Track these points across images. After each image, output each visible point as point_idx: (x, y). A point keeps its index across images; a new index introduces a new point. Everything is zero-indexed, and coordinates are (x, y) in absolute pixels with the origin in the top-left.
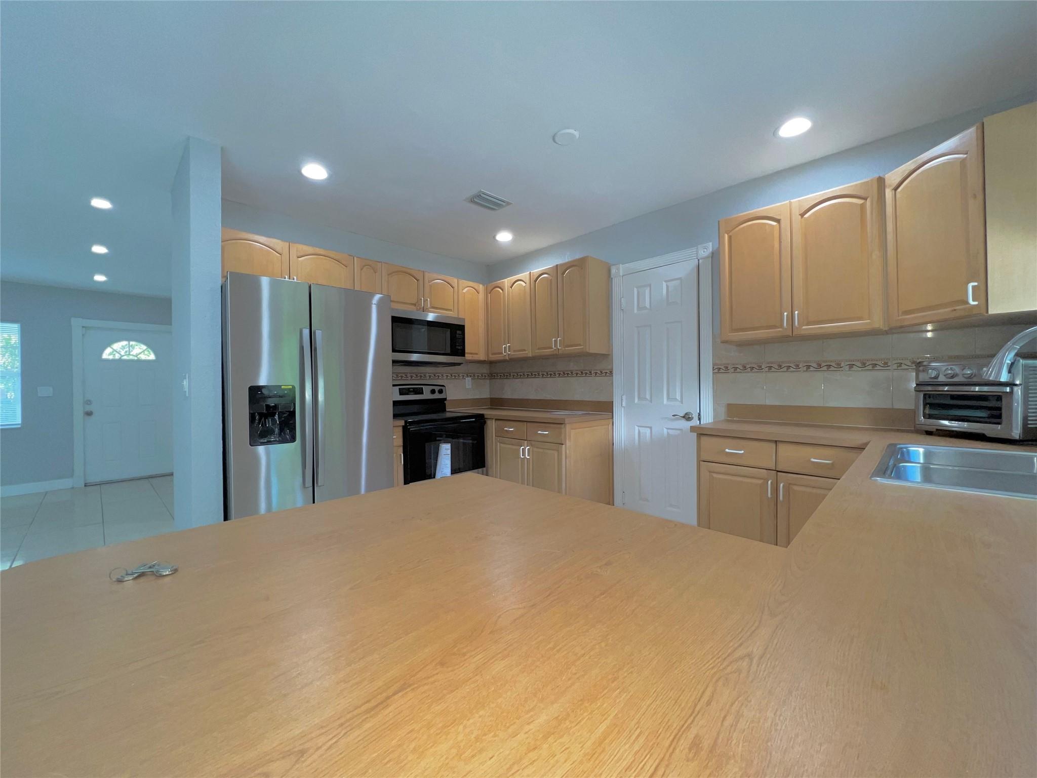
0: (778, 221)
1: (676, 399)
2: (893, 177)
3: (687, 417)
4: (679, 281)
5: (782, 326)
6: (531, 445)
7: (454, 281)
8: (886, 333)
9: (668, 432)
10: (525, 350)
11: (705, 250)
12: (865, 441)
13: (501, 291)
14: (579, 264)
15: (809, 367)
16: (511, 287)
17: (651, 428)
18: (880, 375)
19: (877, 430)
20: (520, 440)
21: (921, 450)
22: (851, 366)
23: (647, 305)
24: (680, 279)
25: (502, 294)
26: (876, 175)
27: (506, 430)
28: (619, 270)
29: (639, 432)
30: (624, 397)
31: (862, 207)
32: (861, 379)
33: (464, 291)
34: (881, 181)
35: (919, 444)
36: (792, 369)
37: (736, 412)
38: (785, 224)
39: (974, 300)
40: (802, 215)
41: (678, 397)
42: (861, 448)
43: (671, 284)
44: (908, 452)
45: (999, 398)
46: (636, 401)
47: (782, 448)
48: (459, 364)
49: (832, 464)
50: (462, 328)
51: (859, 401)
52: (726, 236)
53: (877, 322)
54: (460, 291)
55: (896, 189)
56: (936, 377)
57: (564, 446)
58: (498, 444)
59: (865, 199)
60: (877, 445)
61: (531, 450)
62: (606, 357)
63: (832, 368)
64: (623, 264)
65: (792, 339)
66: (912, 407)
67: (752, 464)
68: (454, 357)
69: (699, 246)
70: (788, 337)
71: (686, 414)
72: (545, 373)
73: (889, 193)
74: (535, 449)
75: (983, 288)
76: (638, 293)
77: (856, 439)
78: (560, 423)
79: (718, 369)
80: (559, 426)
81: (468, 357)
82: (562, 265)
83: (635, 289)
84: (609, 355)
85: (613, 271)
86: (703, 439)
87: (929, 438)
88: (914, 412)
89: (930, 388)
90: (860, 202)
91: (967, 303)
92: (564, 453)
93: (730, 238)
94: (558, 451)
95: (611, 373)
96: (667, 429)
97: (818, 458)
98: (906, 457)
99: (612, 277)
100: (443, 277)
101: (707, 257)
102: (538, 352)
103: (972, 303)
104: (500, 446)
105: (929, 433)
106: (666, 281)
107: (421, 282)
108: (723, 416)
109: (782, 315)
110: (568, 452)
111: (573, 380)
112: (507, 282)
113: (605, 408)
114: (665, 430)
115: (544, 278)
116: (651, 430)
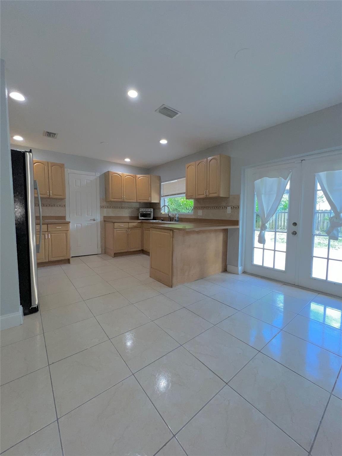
3: (94, 220)
5: (122, 199)
6: (51, 233)
9: (87, 225)
11: (98, 175)
14: (59, 165)
15: (120, 208)
23: (79, 185)
24: (91, 180)
30: (70, 215)
34: (136, 176)
36: (117, 208)
38: (122, 177)
40: (125, 177)
41: (91, 215)
43: (88, 181)
46: (75, 216)
47: (129, 223)
52: (111, 176)
53: (135, 201)
55: (138, 178)
57: (69, 231)
59: (134, 178)
63: (124, 208)
64: (68, 169)
69: (96, 173)
76: (76, 180)
79: (101, 207)
80: (67, 224)
82: (51, 163)
85: (65, 170)
91: (149, 200)
94: (66, 233)
95: (65, 206)
106: (85, 180)
108: (102, 219)
115: (37, 165)
116: (81, 225)
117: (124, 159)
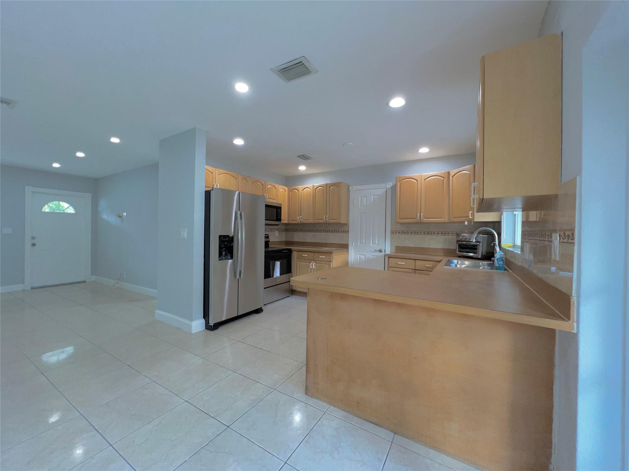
0: (417, 181)
1: (376, 244)
2: (453, 172)
3: (380, 251)
4: (378, 196)
5: (417, 219)
6: (316, 263)
7: (277, 186)
8: (449, 223)
9: (372, 257)
10: (309, 220)
11: (390, 185)
12: (441, 259)
13: (297, 192)
14: (336, 185)
15: (425, 233)
16: (303, 190)
17: (365, 255)
18: (446, 237)
19: (444, 256)
20: (310, 260)
21: (456, 261)
22: (438, 233)
23: (365, 204)
24: (379, 195)
25: (298, 194)
26: (448, 171)
27: (303, 256)
28: (353, 188)
29: (360, 257)
30: (353, 242)
31: (443, 180)
32: (441, 238)
33: (280, 190)
34: (449, 173)
35: (456, 259)
36: (419, 234)
37: (399, 249)
38: (419, 182)
39: (471, 217)
40: (425, 180)
41: (377, 243)
42: (440, 261)
43: (375, 197)
44: (453, 262)
45: (476, 246)
46: (359, 244)
47: (417, 261)
48: (278, 225)
49: (432, 267)
50: (280, 208)
51: (440, 246)
52: (399, 183)
53: (447, 220)
54: (279, 190)
55: (453, 177)
56: (462, 239)
57: (332, 262)
58: (298, 262)
59: (444, 178)
60: (445, 260)
61: (316, 265)
62: (346, 225)
63: (432, 234)
64: (355, 186)
65: (420, 223)
66: (454, 248)
67: (408, 268)
68: (276, 222)
69: (387, 183)
70: (419, 222)
71: (380, 250)
72: (316, 230)
73: (451, 177)
74: (318, 264)
75: (473, 212)
76: (361, 199)
77: (439, 258)
78: (330, 253)
79: (392, 232)
80: (330, 254)
81: (282, 222)
82: (329, 184)
83: (360, 197)
84: (347, 224)
85: (351, 188)
86: (390, 259)
87: (459, 258)
88: (455, 250)
89: (460, 242)
90: (443, 179)
91: (469, 217)
92: (332, 265)
93: (400, 184)
94: (329, 265)
95: (348, 231)
96: (372, 255)
97: (428, 265)
98: (452, 263)
99: (350, 190)
100: (273, 184)
101: (390, 188)
102: (316, 221)
103: (470, 217)
104: (299, 263)
105: (459, 257)
106: (373, 195)
107: (264, 186)
108: (394, 251)
109: (417, 215)
110: (333, 265)
111: (330, 234)
112: (300, 187)
113: (345, 247)
114: (371, 256)
115: (320, 188)
116: (365, 256)
117: (418, 150)
